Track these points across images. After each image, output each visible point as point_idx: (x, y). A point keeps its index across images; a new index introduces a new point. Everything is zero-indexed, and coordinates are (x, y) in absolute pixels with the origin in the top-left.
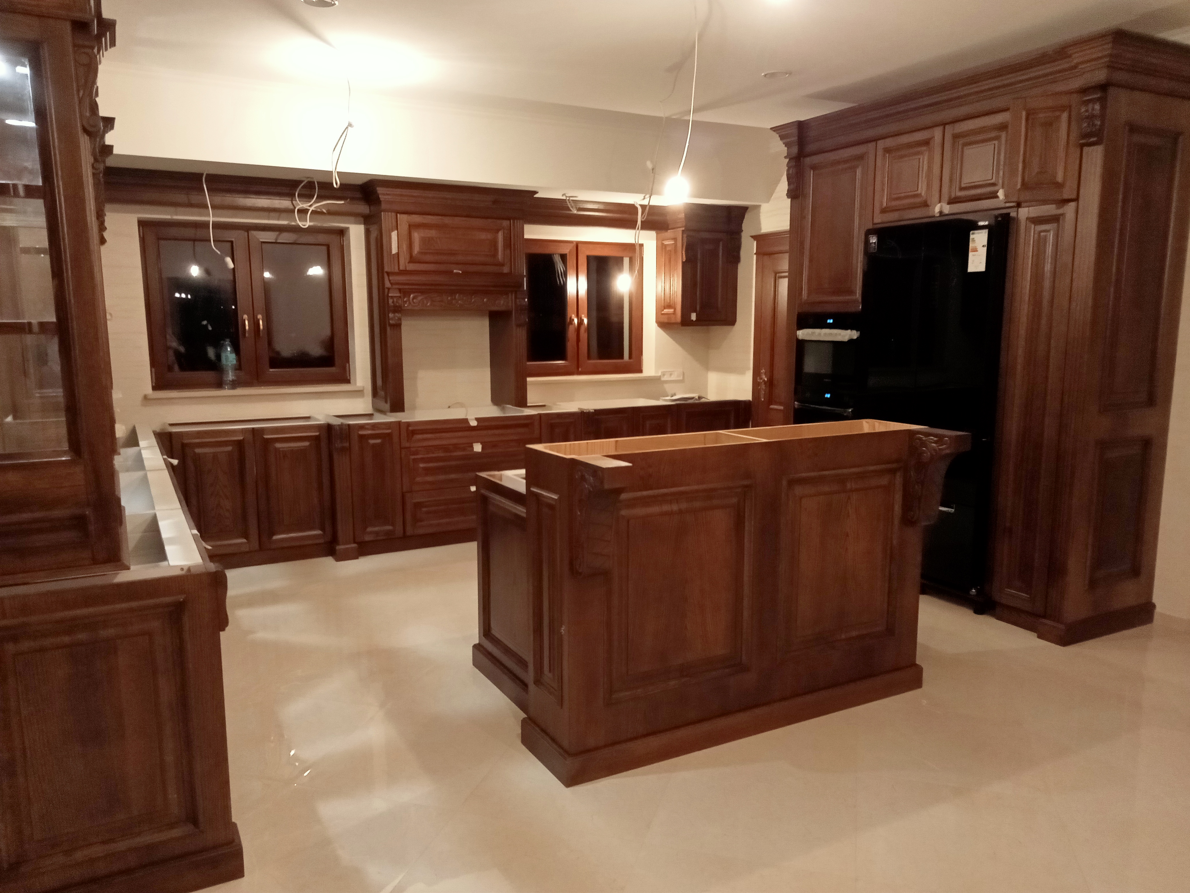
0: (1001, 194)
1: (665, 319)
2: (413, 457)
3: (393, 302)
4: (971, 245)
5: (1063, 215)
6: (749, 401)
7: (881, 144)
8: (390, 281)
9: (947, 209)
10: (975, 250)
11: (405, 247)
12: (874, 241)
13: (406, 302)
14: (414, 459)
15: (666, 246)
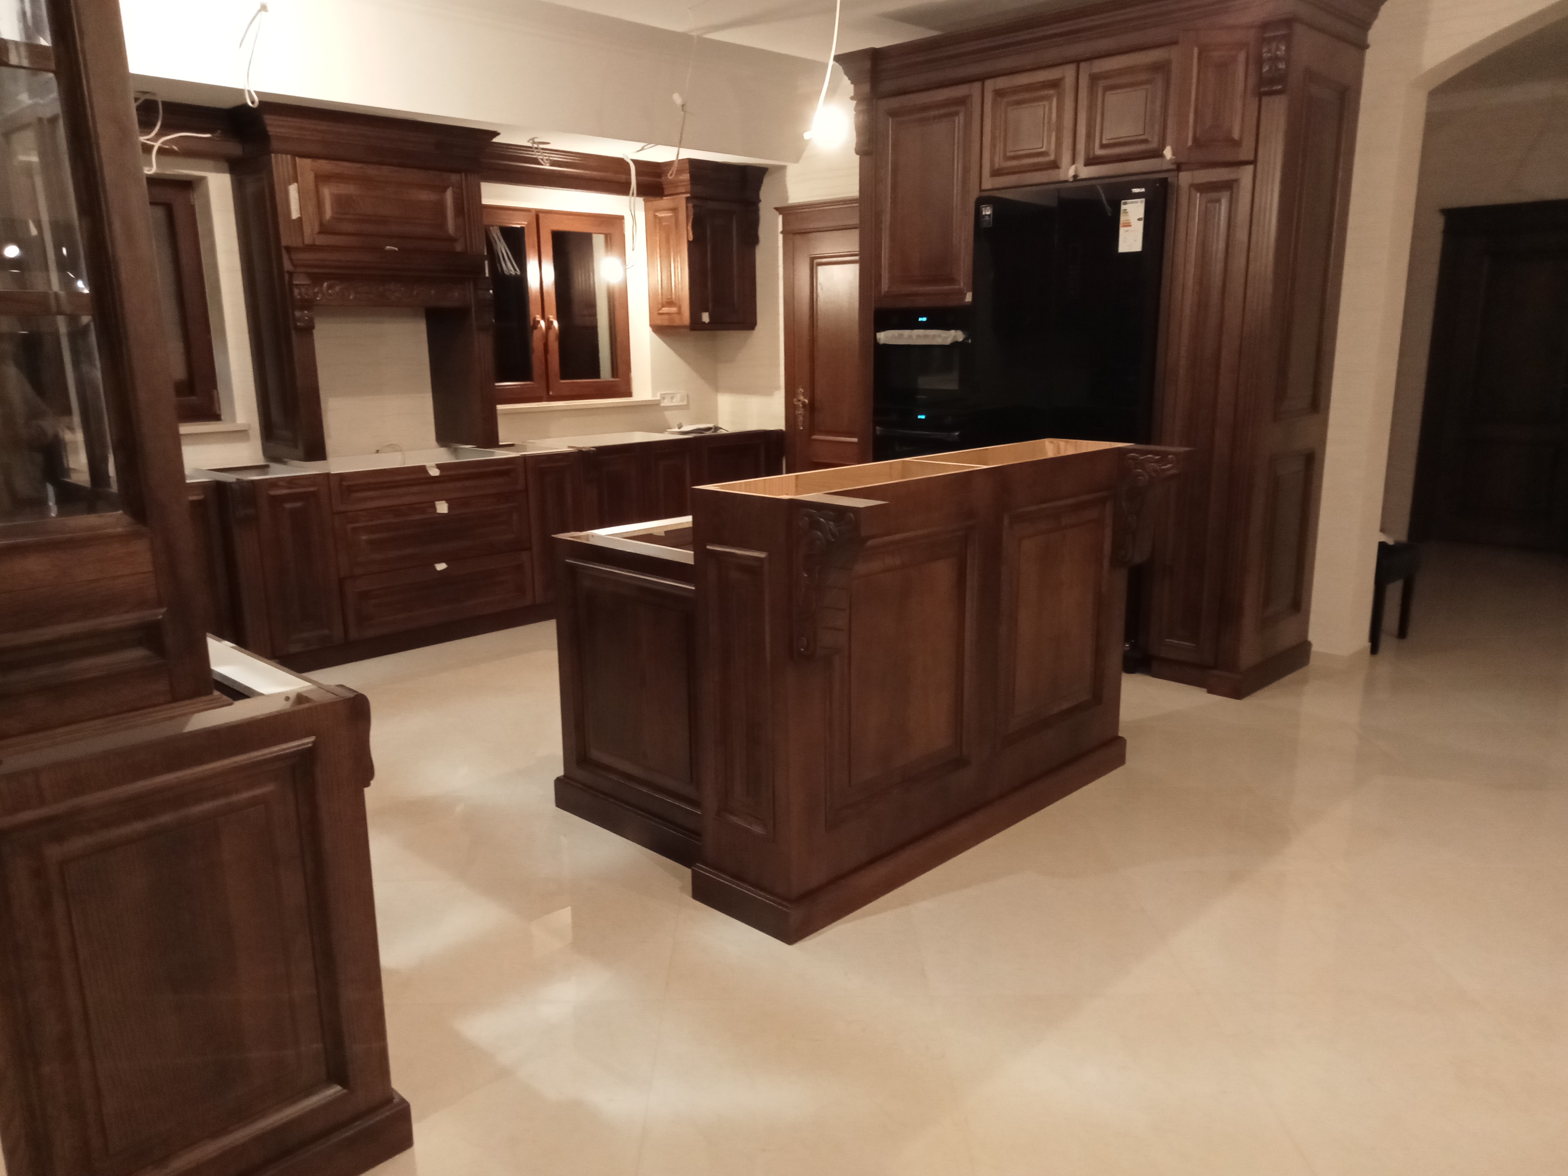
0: (1168, 153)
1: (660, 321)
2: (350, 526)
3: (300, 294)
4: (1123, 218)
5: (1236, 181)
6: (781, 430)
7: (990, 85)
8: (291, 260)
9: (1086, 172)
10: (1128, 225)
11: (311, 208)
12: (988, 213)
13: (318, 293)
14: (354, 529)
15: (660, 219)
